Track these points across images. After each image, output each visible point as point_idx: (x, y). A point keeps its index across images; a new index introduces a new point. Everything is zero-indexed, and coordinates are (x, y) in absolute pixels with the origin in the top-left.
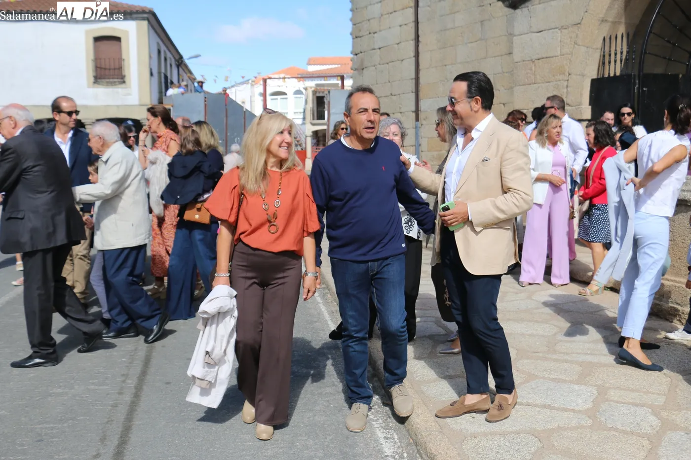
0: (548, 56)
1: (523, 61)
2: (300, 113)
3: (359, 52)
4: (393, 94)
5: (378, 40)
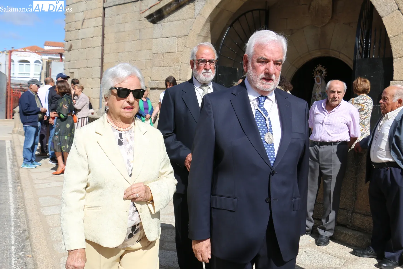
0: (171, 52)
1: (158, 53)
2: (38, 74)
3: (69, 40)
4: (88, 67)
5: (81, 34)
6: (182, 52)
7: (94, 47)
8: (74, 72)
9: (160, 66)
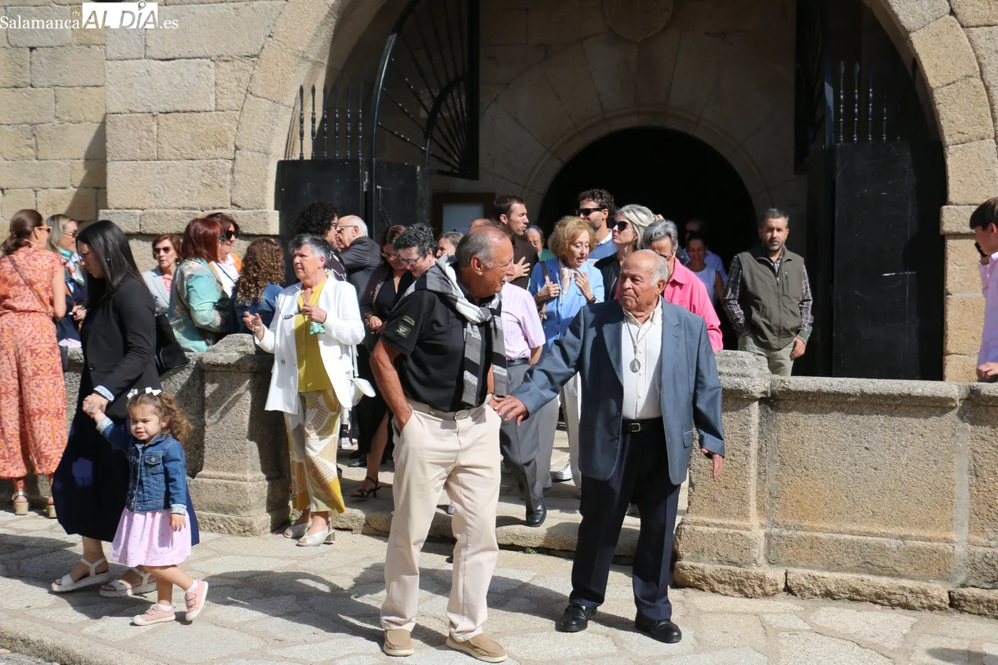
0: (189, 109)
6: (238, 113)
9: (145, 156)
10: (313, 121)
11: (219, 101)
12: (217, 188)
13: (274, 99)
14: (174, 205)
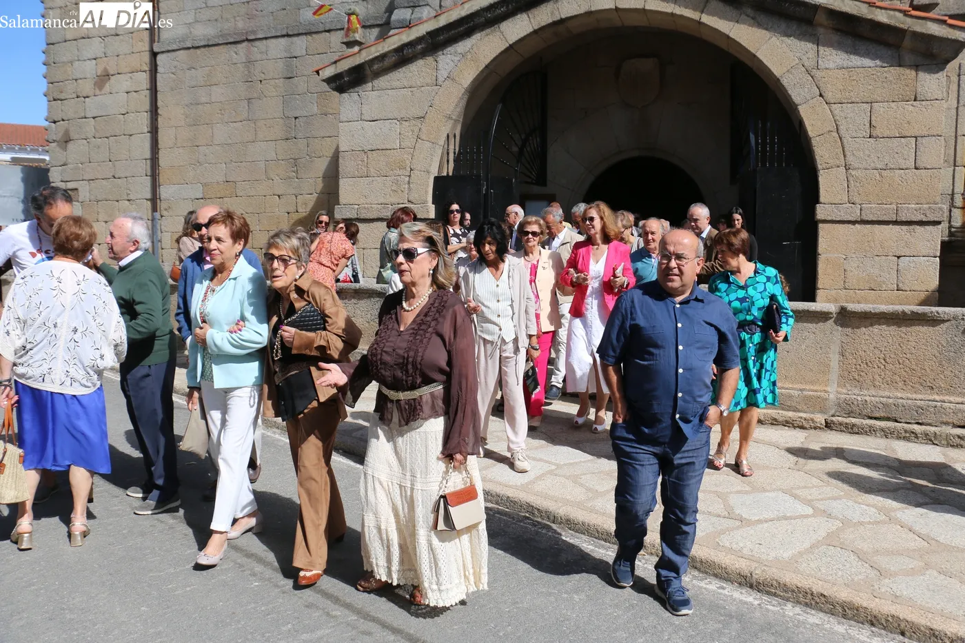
0: (384, 148)
3: (60, 119)
4: (116, 176)
5: (92, 106)
6: (412, 150)
7: (131, 135)
8: (80, 189)
9: (359, 175)
10: (455, 153)
11: (402, 143)
12: (400, 192)
13: (433, 141)
14: (376, 202)
